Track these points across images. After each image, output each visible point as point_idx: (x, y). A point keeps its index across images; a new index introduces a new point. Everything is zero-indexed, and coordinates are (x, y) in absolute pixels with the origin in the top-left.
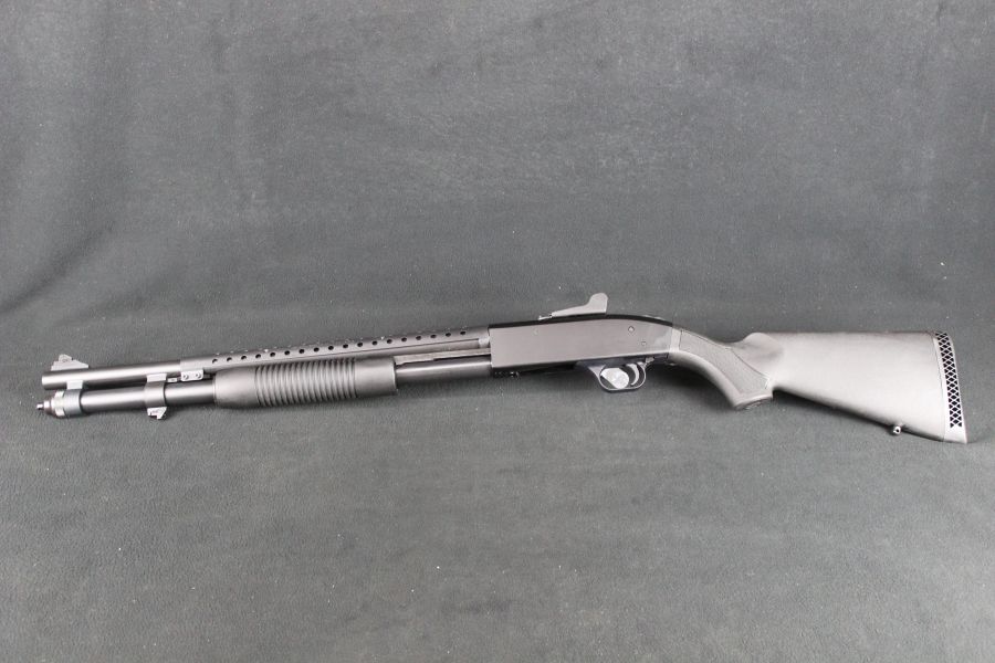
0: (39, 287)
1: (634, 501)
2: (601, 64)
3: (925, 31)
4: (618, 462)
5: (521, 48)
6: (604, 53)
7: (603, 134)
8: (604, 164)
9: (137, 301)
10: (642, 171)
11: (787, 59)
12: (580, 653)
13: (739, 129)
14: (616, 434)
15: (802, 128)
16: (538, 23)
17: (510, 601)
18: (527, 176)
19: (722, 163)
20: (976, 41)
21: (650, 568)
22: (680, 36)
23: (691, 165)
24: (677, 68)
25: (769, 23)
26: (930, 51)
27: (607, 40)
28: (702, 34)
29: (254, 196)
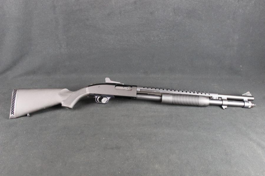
0: (9, 68)
1: (155, 124)
2: (151, 13)
3: (235, 5)
4: (152, 114)
5: (131, 9)
6: (152, 10)
7: (152, 31)
8: (153, 39)
9: (34, 72)
10: (162, 41)
11: (199, 12)
12: (137, 160)
13: (187, 30)
14: (153, 107)
15: (204, 30)
16: (135, 3)
17: (121, 147)
18: (133, 42)
19: (183, 39)
20: (248, 8)
21: (157, 140)
22: (172, 6)
23: (175, 39)
24: (171, 14)
25: (195, 3)
26: (236, 11)
27: (153, 7)
28: (177, 6)
29: (63, 46)
